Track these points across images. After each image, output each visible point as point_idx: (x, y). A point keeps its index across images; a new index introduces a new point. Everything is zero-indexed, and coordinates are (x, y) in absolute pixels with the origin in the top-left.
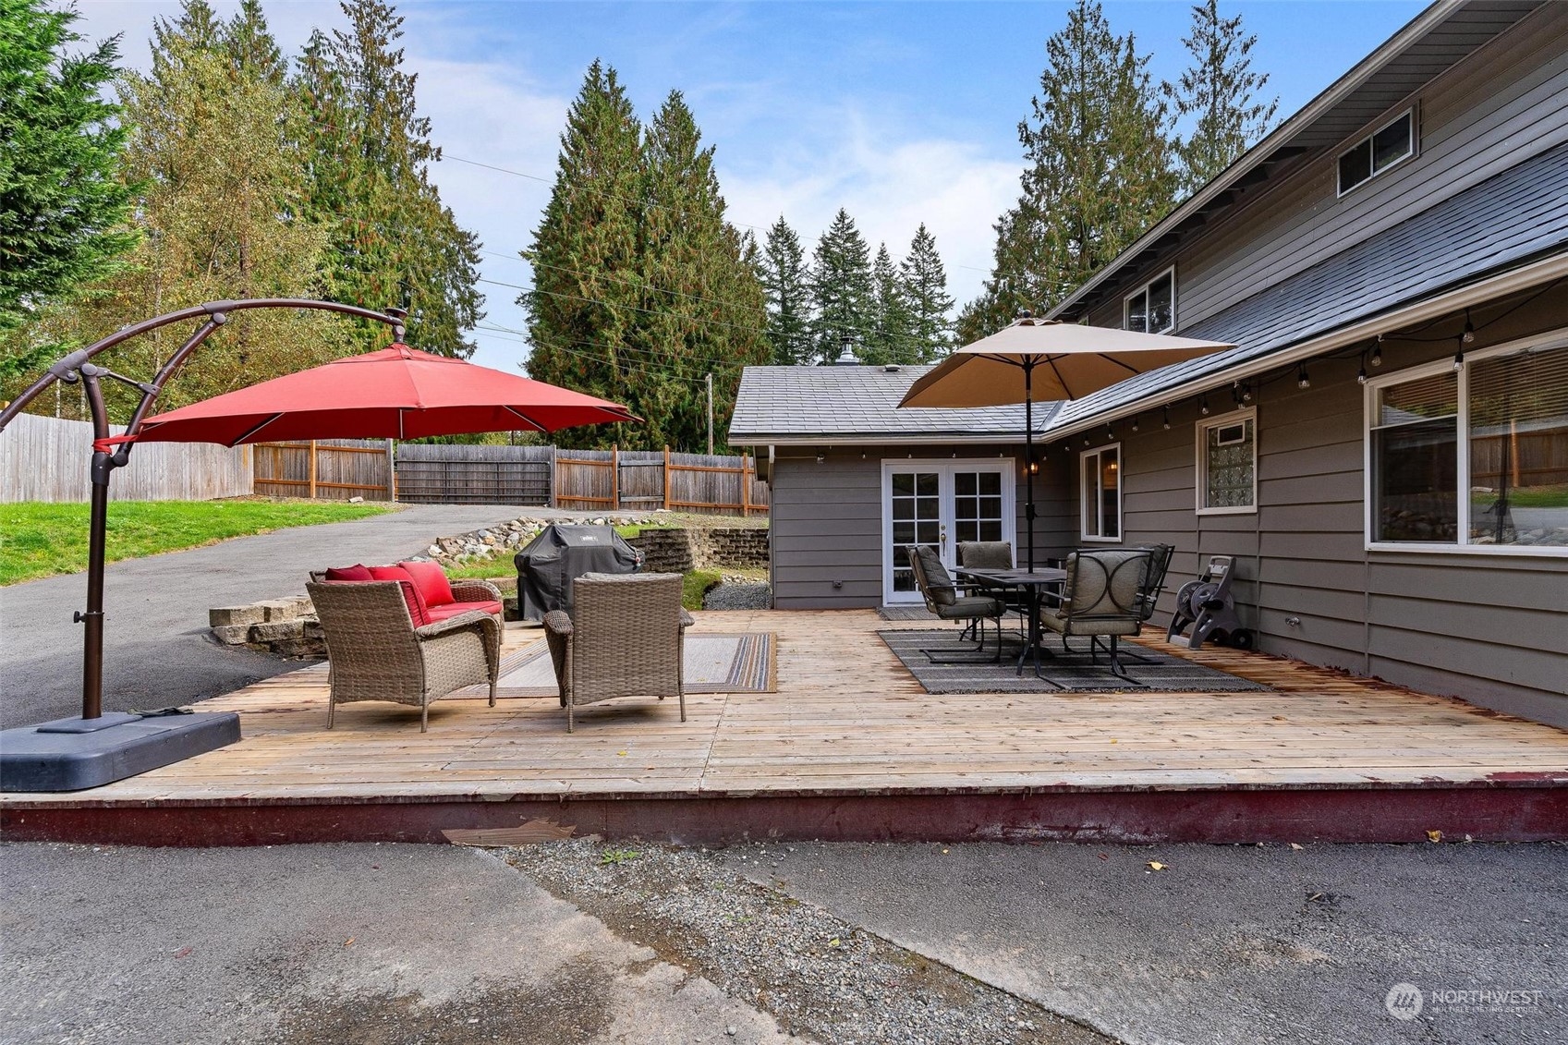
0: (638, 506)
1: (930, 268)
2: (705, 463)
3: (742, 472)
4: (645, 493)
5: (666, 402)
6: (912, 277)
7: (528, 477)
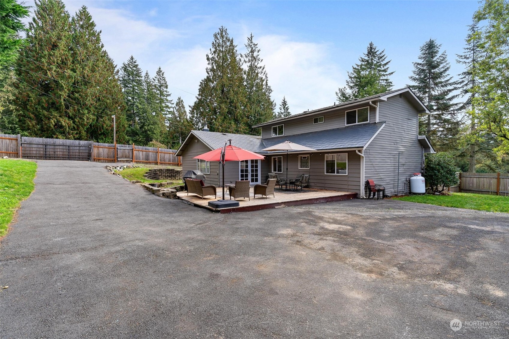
0: (124, 161)
1: (162, 82)
2: (146, 149)
3: (158, 152)
4: (126, 157)
5: (88, 121)
6: (157, 84)
7: (81, 151)
